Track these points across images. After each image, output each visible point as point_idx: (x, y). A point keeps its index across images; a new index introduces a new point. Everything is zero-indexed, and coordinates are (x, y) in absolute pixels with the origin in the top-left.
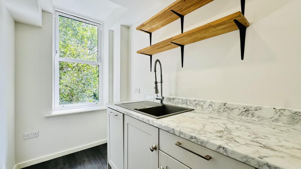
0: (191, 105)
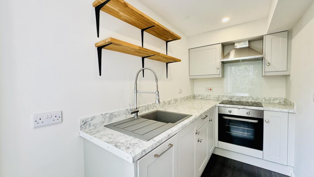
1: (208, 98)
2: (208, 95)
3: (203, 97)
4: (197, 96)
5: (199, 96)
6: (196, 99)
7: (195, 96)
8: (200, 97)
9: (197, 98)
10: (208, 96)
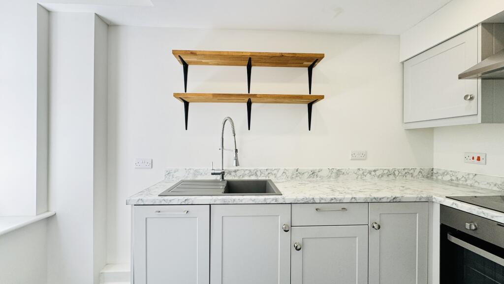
0: (262, 175)
1: (469, 182)
2: (469, 174)
3: (454, 178)
4: (441, 172)
5: (445, 173)
6: (437, 180)
7: (435, 171)
8: (447, 178)
9: (440, 177)
10: (471, 176)
